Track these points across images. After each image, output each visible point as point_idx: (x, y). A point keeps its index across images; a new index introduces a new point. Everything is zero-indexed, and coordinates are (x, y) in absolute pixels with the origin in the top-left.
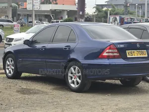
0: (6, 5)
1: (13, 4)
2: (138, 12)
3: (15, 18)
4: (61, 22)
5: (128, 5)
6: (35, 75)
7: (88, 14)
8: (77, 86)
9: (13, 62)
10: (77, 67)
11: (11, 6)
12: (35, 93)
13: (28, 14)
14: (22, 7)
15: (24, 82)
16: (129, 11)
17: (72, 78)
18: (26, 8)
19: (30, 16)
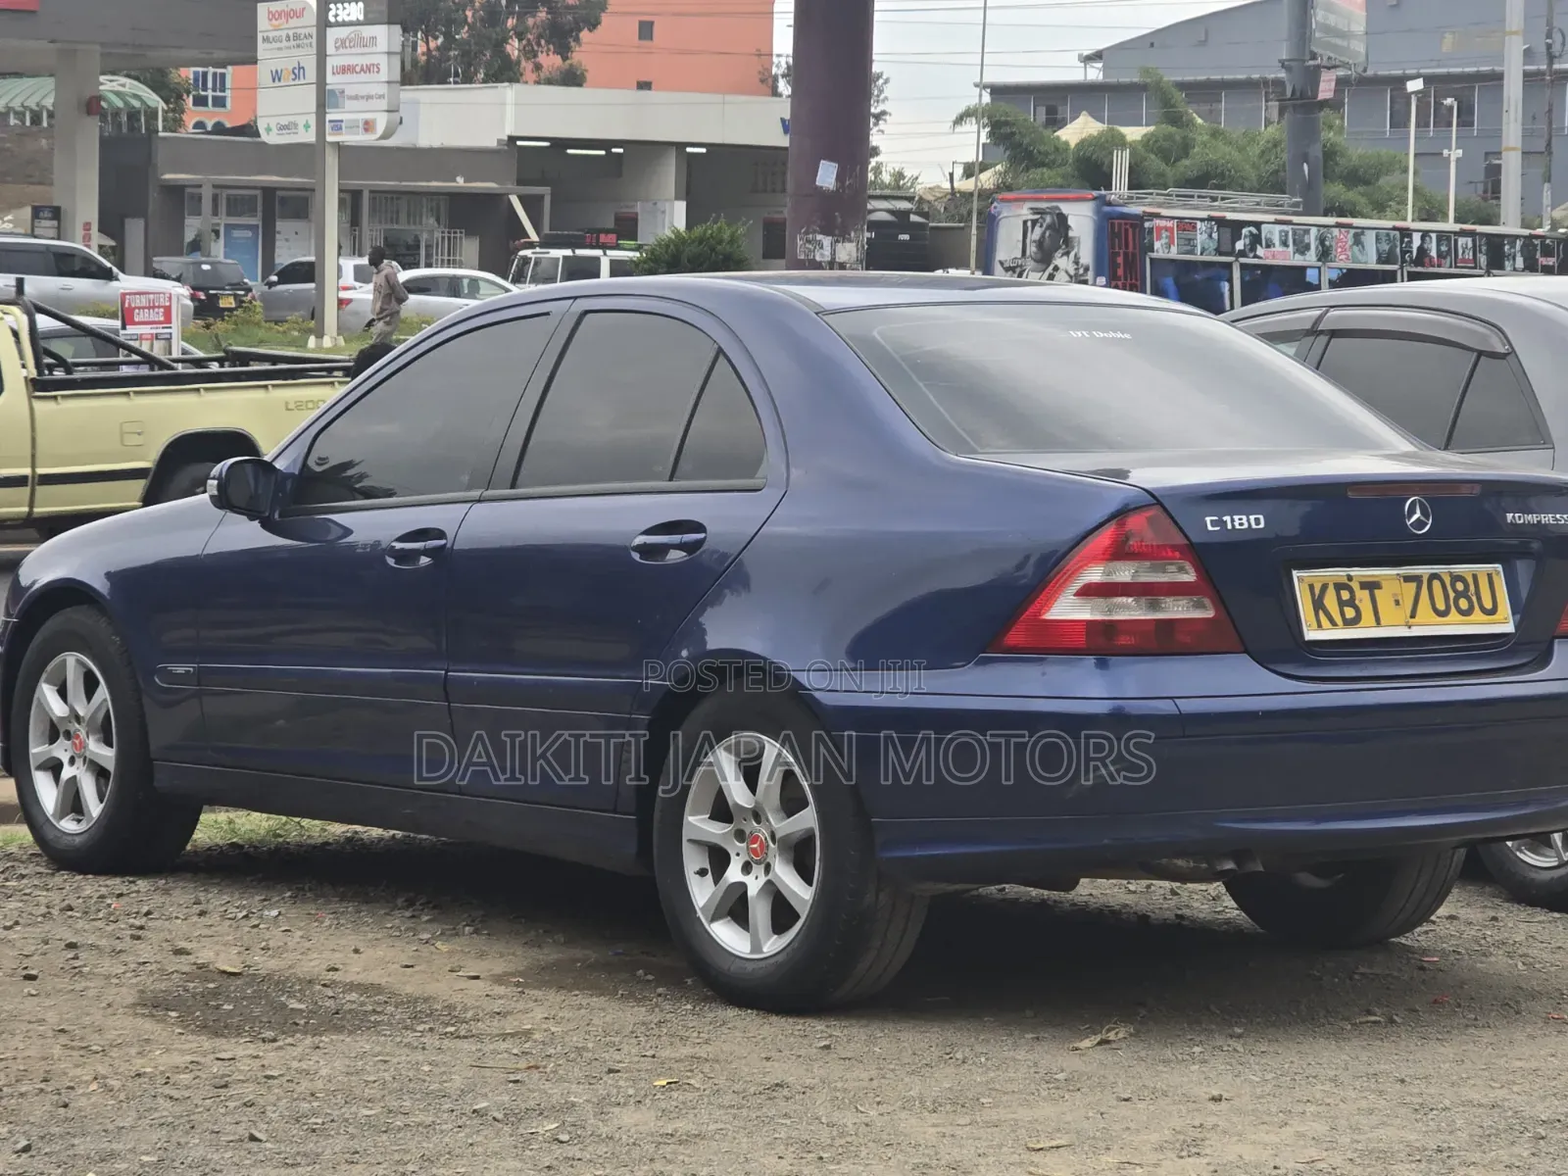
0: (38, 92)
1: (116, 88)
2: (1430, 157)
3: (135, 229)
4: (618, 269)
5: (1326, 90)
6: (337, 830)
7: (898, 188)
8: (773, 945)
9: (103, 692)
10: (772, 750)
11: (92, 105)
12: (336, 1021)
13: (269, 192)
14: (210, 116)
15: (217, 899)
16: (1330, 154)
17: (719, 860)
18: (249, 130)
19: (299, 205)
